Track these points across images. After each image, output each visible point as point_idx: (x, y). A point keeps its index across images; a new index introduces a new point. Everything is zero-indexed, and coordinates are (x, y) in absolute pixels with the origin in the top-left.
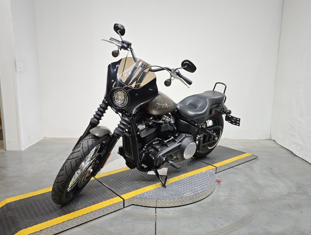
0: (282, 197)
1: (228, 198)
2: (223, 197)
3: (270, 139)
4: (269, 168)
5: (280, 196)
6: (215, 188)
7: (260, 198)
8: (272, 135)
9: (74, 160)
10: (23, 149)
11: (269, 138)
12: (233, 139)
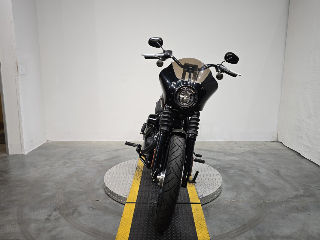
0: (290, 200)
1: (234, 201)
2: (230, 200)
3: (277, 141)
4: (276, 170)
5: (288, 199)
6: (221, 191)
7: (267, 201)
8: (278, 136)
9: (178, 159)
10: (26, 153)
11: (275, 140)
12: (239, 141)
